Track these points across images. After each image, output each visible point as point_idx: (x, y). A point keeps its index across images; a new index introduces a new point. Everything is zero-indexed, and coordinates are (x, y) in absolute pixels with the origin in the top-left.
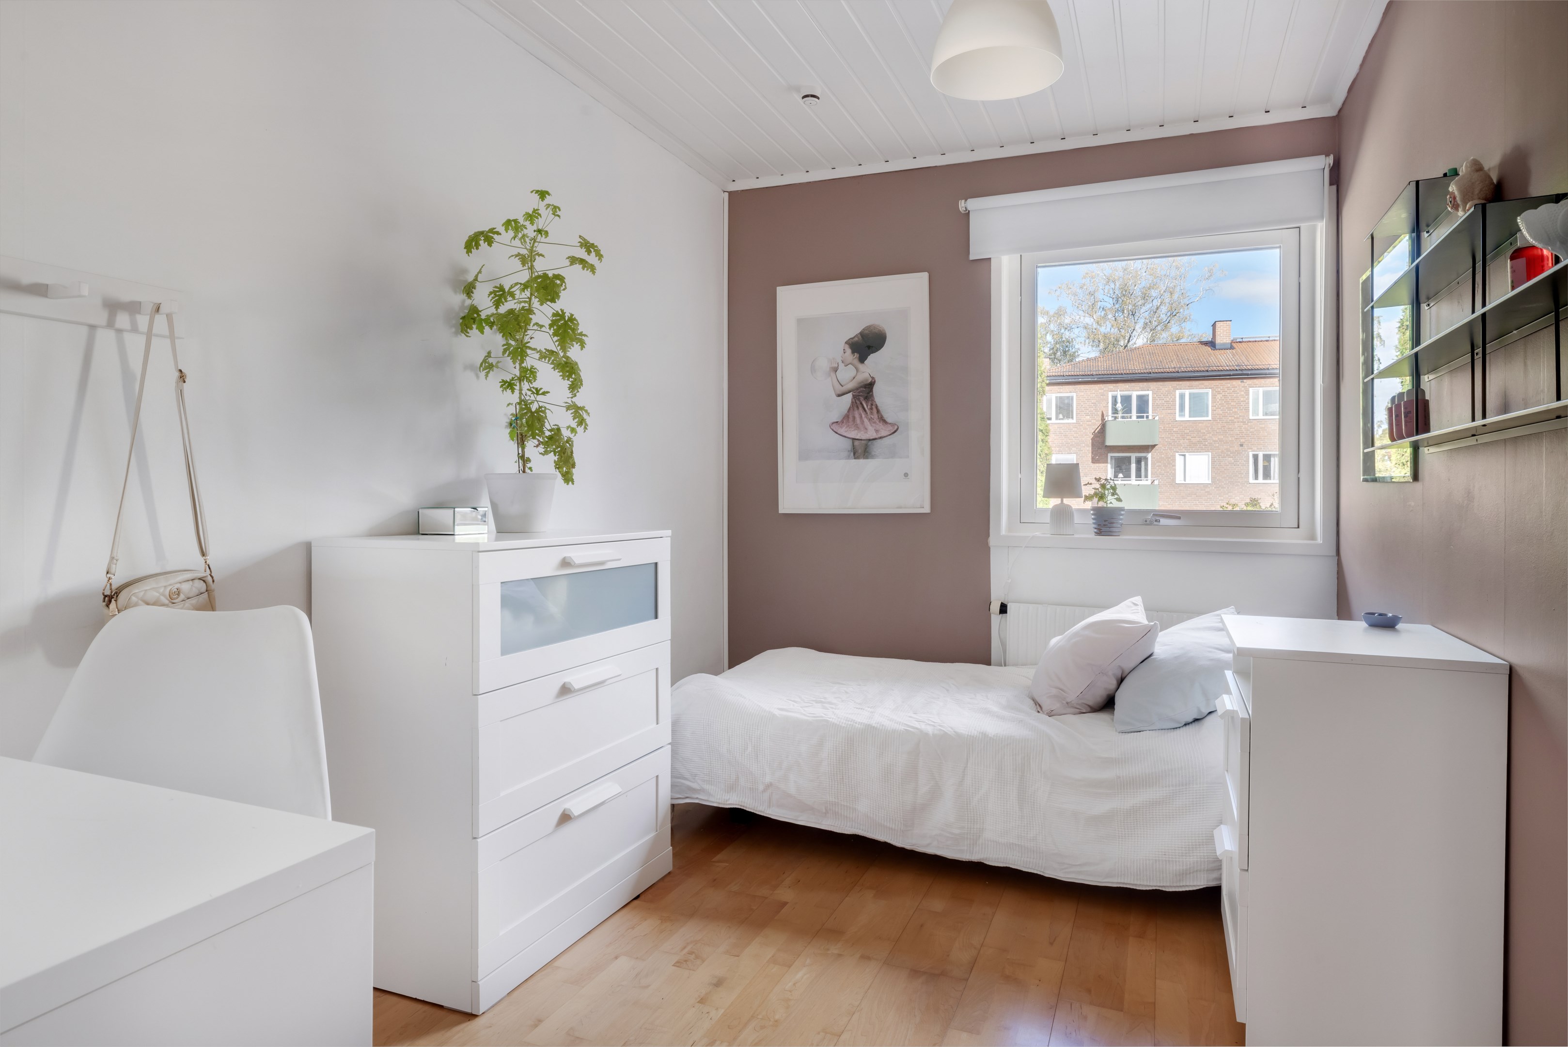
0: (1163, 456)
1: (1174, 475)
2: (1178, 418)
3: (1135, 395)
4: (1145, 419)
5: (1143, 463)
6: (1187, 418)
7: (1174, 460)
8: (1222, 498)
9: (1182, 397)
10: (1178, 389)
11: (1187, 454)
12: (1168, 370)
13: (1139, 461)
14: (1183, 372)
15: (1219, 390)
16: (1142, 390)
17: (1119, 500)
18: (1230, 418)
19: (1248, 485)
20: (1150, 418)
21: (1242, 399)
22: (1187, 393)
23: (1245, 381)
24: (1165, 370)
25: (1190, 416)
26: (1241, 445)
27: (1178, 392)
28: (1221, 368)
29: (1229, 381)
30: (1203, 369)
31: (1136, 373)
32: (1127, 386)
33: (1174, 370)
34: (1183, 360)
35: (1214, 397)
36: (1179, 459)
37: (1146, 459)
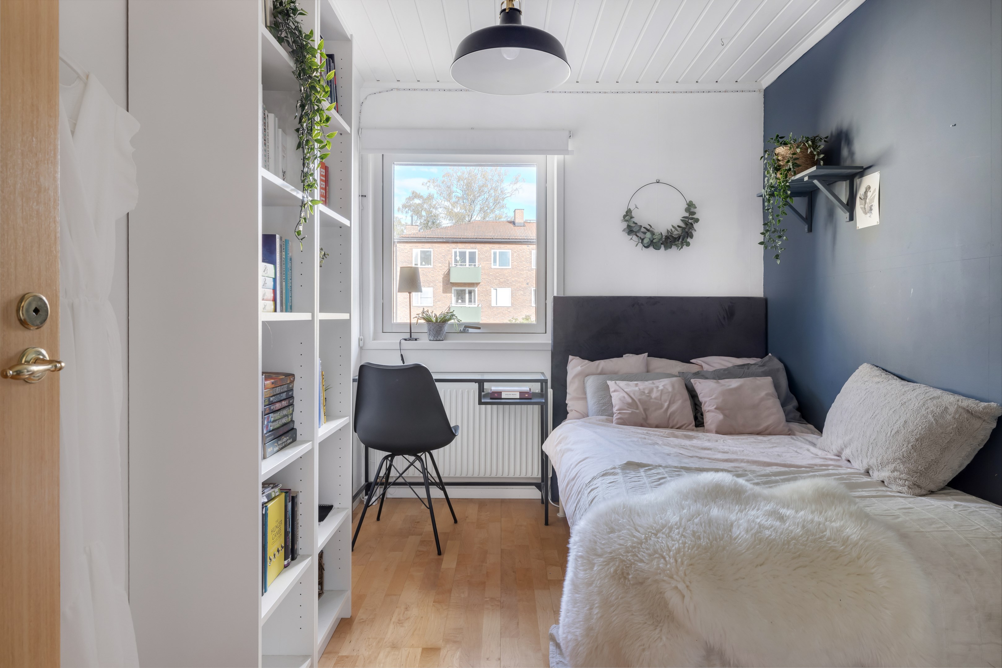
0: (484, 289)
1: (491, 301)
2: (493, 267)
3: (468, 251)
4: (473, 267)
5: (473, 294)
6: (497, 267)
7: (490, 292)
8: (517, 315)
9: (495, 254)
10: (492, 249)
11: (498, 289)
12: (487, 237)
13: (470, 293)
14: (496, 239)
15: (515, 250)
16: (472, 249)
18: (521, 268)
19: (531, 308)
20: (477, 266)
21: (528, 257)
22: (498, 251)
23: (529, 246)
24: (485, 237)
25: (499, 266)
26: (528, 284)
27: (493, 251)
28: (517, 238)
29: (520, 246)
30: (507, 237)
31: (469, 238)
32: (463, 246)
33: (490, 237)
34: (496, 232)
35: (512, 255)
36: (493, 292)
37: (474, 291)
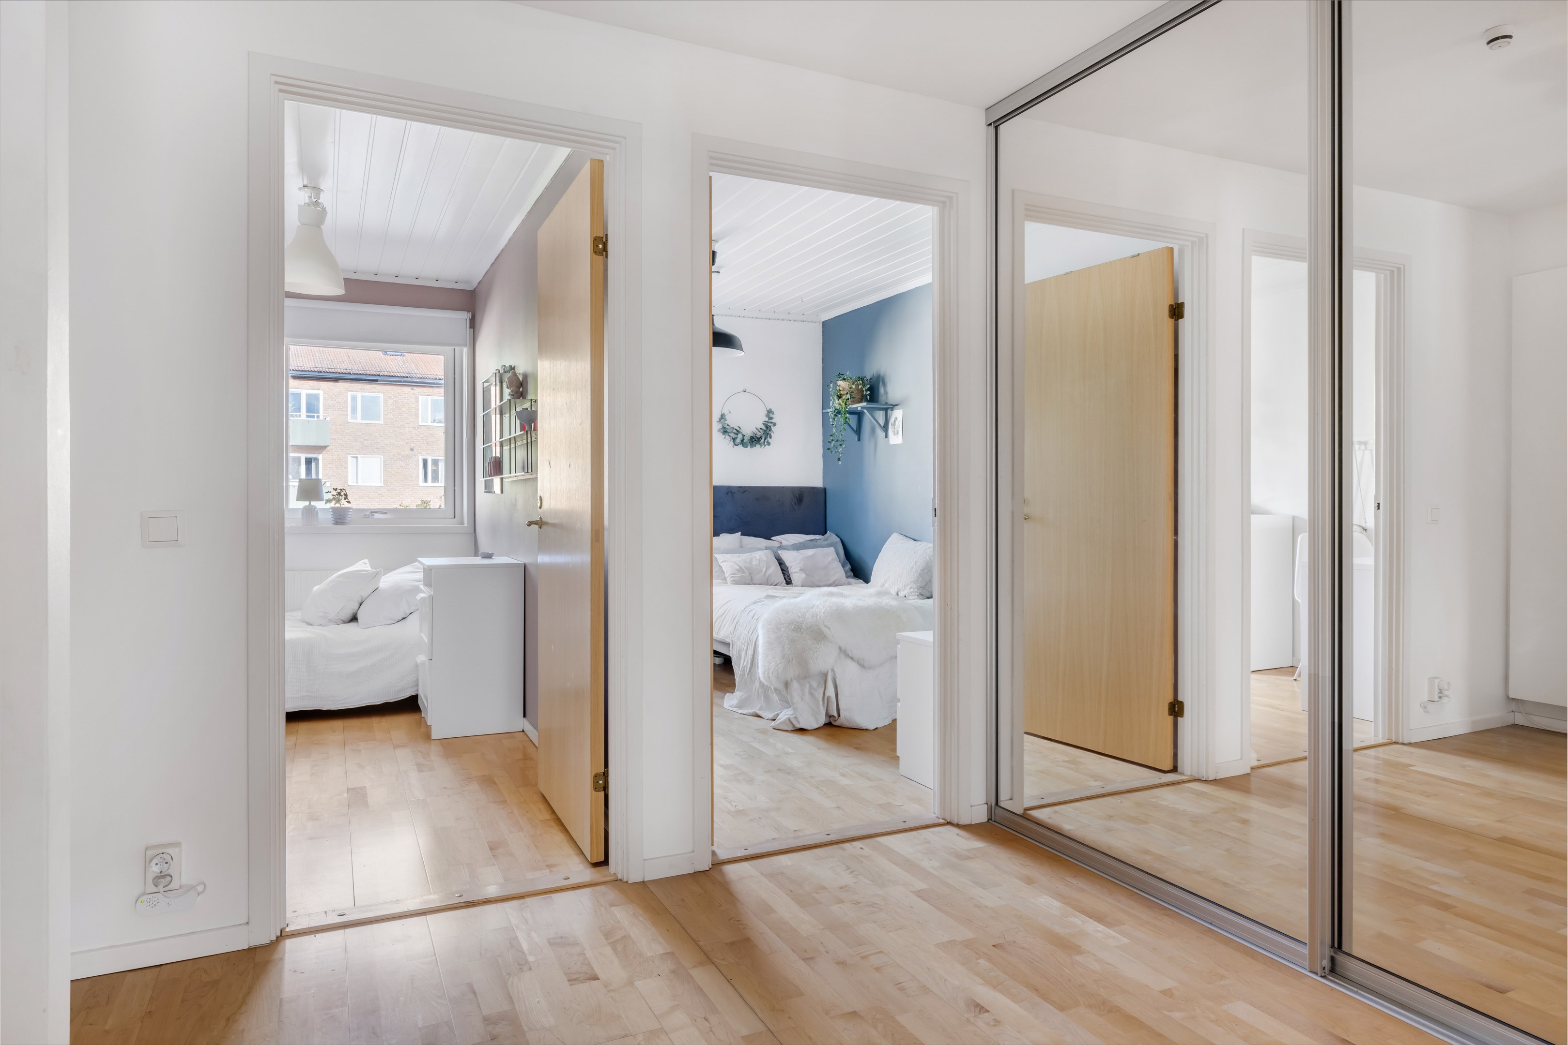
0: (335, 457)
1: (347, 477)
2: (350, 420)
3: (304, 393)
4: (316, 419)
5: (313, 464)
6: (359, 420)
7: (346, 462)
8: (394, 500)
9: (354, 399)
10: (350, 391)
11: (359, 457)
12: (339, 371)
14: (355, 374)
15: (391, 395)
16: (311, 389)
17: (349, 502)
18: (401, 423)
19: (418, 488)
20: (321, 418)
21: (412, 406)
22: (359, 395)
23: (415, 388)
24: (336, 370)
25: (362, 419)
26: (412, 450)
27: (350, 394)
28: (392, 374)
29: (399, 387)
30: (375, 373)
31: (305, 371)
32: (296, 384)
33: (345, 371)
34: (355, 362)
35: (386, 401)
36: (351, 461)
37: (317, 460)
